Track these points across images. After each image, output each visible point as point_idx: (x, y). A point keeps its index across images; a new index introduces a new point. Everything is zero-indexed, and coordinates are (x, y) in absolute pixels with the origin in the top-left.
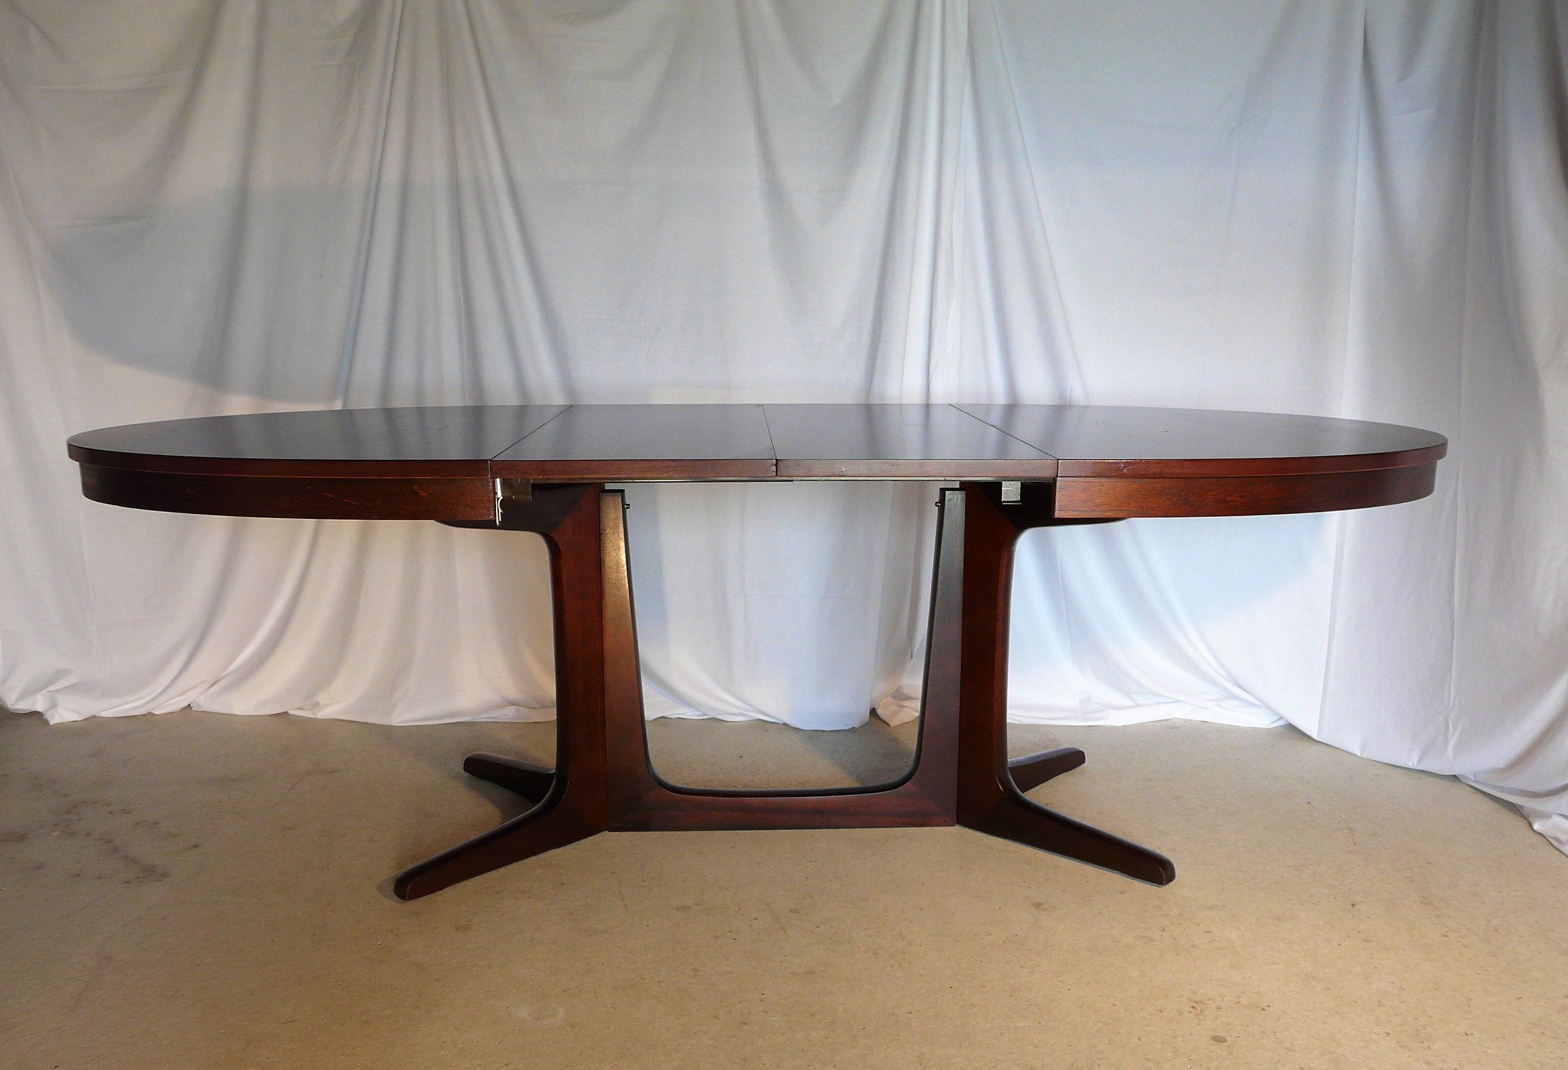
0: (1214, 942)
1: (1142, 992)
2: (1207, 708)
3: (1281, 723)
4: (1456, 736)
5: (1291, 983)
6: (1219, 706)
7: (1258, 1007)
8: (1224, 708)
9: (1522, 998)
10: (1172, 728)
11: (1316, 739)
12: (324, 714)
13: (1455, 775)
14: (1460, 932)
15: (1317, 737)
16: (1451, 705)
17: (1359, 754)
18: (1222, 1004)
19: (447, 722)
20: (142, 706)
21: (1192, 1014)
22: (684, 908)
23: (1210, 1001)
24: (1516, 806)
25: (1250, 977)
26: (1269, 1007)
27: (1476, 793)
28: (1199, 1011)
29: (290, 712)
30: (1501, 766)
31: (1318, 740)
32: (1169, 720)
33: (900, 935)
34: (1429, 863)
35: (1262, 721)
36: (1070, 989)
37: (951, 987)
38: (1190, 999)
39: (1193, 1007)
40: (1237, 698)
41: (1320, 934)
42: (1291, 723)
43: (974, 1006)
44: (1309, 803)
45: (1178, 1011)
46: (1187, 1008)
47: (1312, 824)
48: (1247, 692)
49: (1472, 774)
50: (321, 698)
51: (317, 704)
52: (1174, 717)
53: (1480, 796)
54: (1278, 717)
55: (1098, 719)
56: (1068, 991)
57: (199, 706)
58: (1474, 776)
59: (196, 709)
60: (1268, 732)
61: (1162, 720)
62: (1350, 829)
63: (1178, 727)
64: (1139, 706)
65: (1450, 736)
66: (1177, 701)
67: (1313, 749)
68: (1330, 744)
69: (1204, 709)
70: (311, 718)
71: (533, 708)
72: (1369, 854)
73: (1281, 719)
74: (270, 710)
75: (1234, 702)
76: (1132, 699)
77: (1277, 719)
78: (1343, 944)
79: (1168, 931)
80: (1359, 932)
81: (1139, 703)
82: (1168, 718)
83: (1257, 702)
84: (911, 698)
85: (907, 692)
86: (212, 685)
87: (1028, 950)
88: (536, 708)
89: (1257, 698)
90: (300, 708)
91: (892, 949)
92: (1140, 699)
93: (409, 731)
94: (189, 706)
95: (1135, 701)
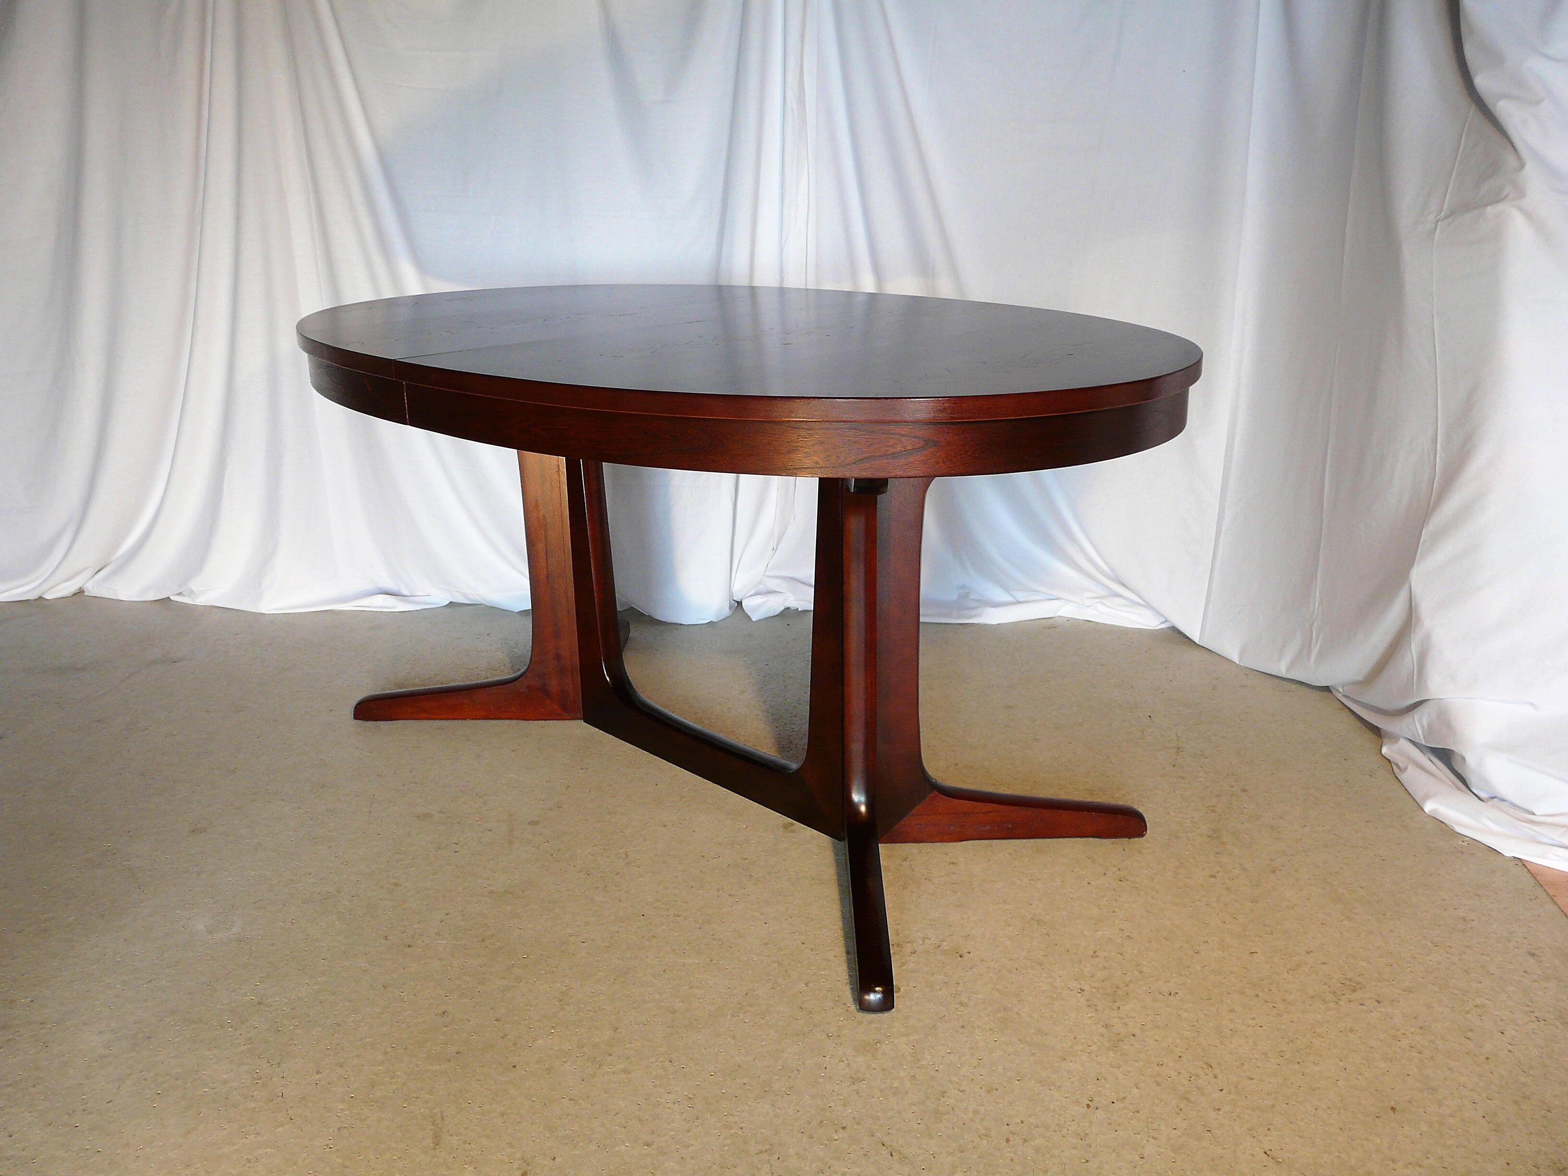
2: (1090, 606)
3: (1166, 625)
4: (1318, 647)
5: (1010, 926)
6: (1102, 603)
7: (957, 953)
8: (1105, 605)
9: (1257, 953)
10: (1056, 628)
11: (1195, 642)
12: (202, 600)
13: (1326, 687)
14: (1232, 872)
15: (1199, 642)
16: (1316, 613)
17: (1238, 663)
19: (311, 611)
20: (29, 591)
22: (426, 816)
23: (909, 944)
24: (1376, 728)
25: (968, 918)
26: (969, 953)
29: (171, 597)
30: (1360, 679)
31: (1199, 644)
33: (626, 854)
34: (1244, 791)
35: (1148, 621)
36: (766, 923)
37: (643, 915)
40: (1119, 596)
42: (1176, 626)
48: (1128, 589)
49: (1340, 685)
50: (194, 585)
51: (191, 592)
52: (1058, 614)
54: (1164, 620)
55: (972, 617)
56: (764, 924)
57: (89, 592)
58: (1342, 688)
59: (87, 594)
60: (1154, 635)
61: (1045, 618)
62: (1179, 748)
63: (1059, 627)
64: (1020, 603)
65: (1312, 648)
66: (1058, 598)
67: (1194, 656)
68: (1211, 649)
69: (1086, 606)
70: (191, 604)
71: (403, 596)
72: (1183, 778)
73: (1166, 621)
74: (151, 596)
75: (1118, 600)
76: (1012, 596)
77: (1163, 621)
78: (1093, 883)
79: (909, 861)
80: (1119, 870)
81: (1020, 600)
82: (1050, 616)
83: (1140, 601)
84: (776, 592)
85: (772, 584)
86: (99, 571)
87: (748, 877)
88: (406, 596)
89: (1140, 597)
90: (179, 594)
91: (607, 870)
92: (1020, 596)
93: (274, 620)
94: (81, 592)
95: (1015, 598)
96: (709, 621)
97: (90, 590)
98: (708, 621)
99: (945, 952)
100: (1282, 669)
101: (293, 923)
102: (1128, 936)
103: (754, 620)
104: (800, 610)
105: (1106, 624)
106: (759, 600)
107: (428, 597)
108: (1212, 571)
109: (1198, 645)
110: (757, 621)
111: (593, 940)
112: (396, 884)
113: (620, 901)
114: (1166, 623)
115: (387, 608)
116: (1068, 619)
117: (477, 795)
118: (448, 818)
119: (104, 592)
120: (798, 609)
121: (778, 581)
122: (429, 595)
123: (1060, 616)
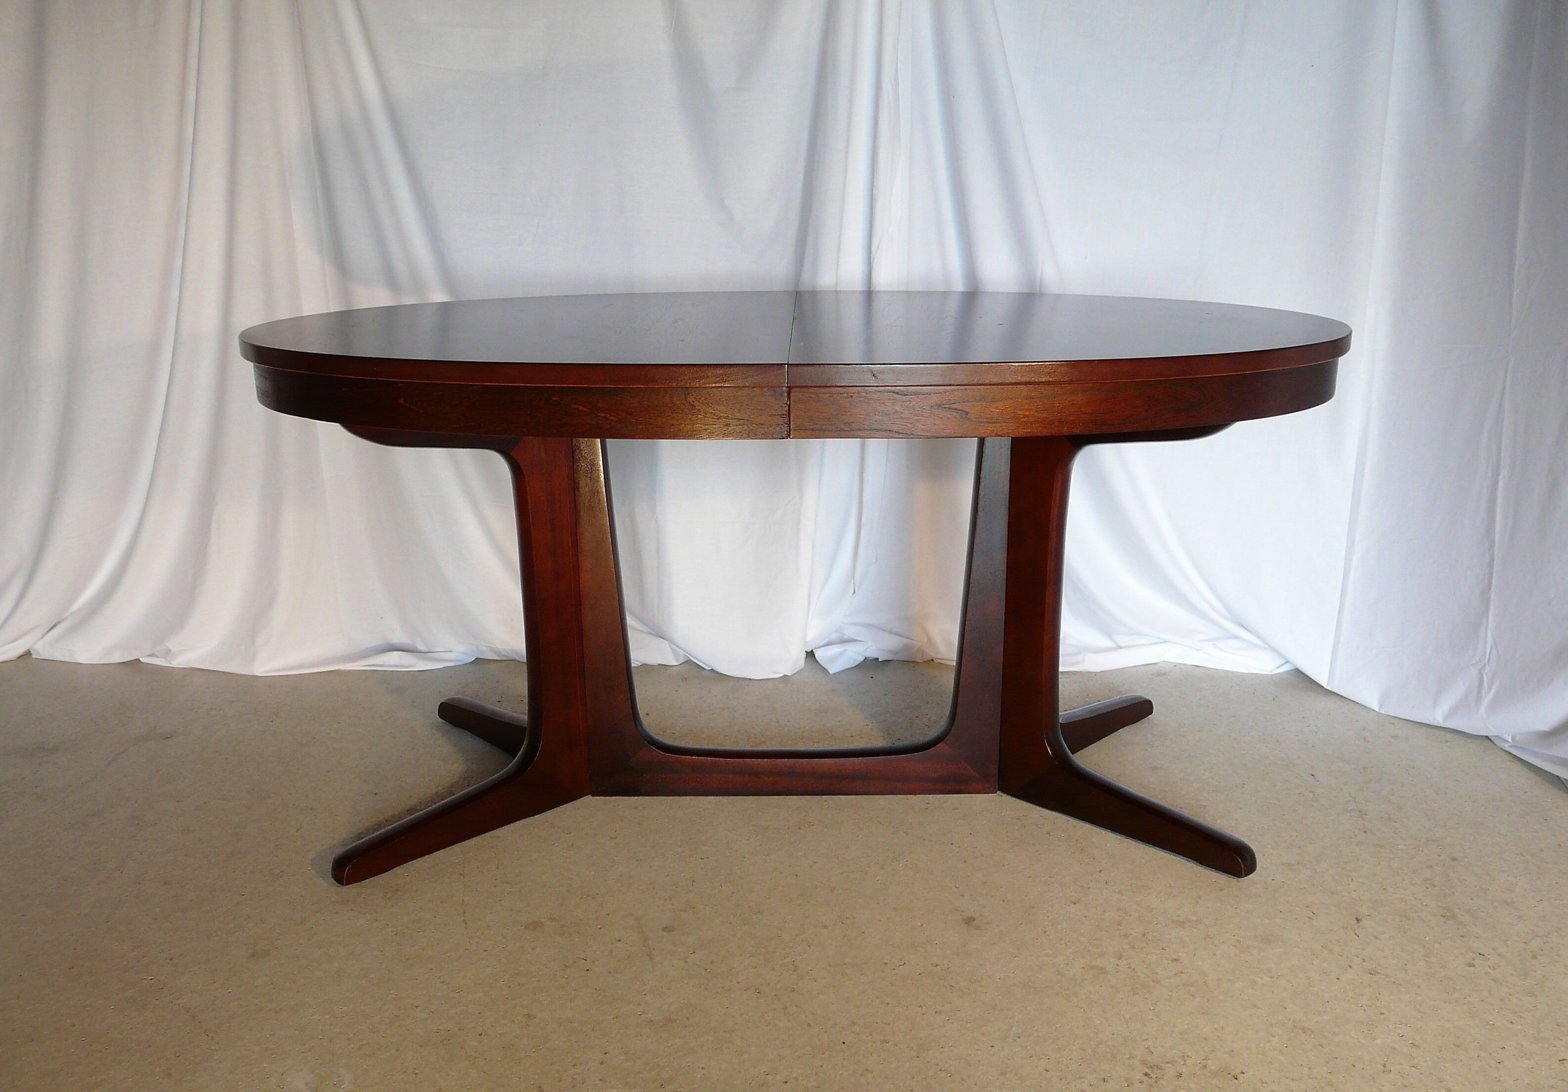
0: (1182, 975)
1: (1084, 1050)
2: (1200, 650)
3: (1287, 668)
4: (1491, 694)
5: (1274, 1036)
6: (1215, 646)
7: (1229, 1074)
8: (1221, 650)
10: (1159, 675)
11: (1325, 687)
12: (180, 661)
13: (1487, 737)
14: (1489, 959)
15: (1328, 686)
16: (1488, 656)
17: (1378, 711)
18: (1184, 1070)
19: (313, 672)
21: (1144, 1086)
22: (535, 925)
23: (1169, 1066)
24: (1563, 780)
25: (1223, 1028)
26: (1243, 1073)
27: (1513, 762)
28: (1153, 1080)
29: (140, 659)
30: (1545, 730)
31: (1329, 688)
32: (1156, 663)
33: (793, 965)
34: (1454, 859)
36: (992, 1046)
37: (844, 1043)
38: (1144, 1062)
39: (1146, 1074)
40: (1235, 637)
41: (1316, 962)
42: (1299, 667)
43: (868, 1071)
44: (1313, 775)
45: (1127, 1080)
46: (1138, 1076)
47: (1315, 804)
48: (1246, 629)
49: (1511, 735)
50: (172, 644)
51: (168, 652)
52: (1162, 660)
53: (1517, 768)
54: (1285, 661)
55: (1074, 664)
56: (990, 1048)
57: (39, 654)
58: (1513, 739)
59: (36, 657)
60: (1271, 680)
61: (1148, 664)
62: (1360, 811)
63: (1164, 674)
64: (1121, 648)
65: (1483, 695)
66: (1165, 642)
67: (1323, 703)
68: (1343, 695)
69: (1197, 650)
70: (165, 667)
71: (419, 652)
72: (1381, 847)
73: (1287, 662)
74: (117, 658)
75: (1234, 643)
76: (1113, 641)
77: (1281, 664)
78: (1342, 978)
79: (1126, 959)
80: (1364, 960)
81: (1122, 645)
82: (1155, 662)
83: (1259, 642)
84: (856, 641)
85: (849, 632)
86: (52, 628)
87: (949, 988)
88: (424, 653)
89: (1259, 637)
90: (151, 655)
91: (779, 986)
92: (1122, 640)
93: (272, 682)
94: (28, 654)
95: (1116, 643)
96: (783, 675)
97: (40, 651)
98: (781, 675)
99: (1215, 1074)
100: (1438, 717)
101: (416, 1074)
102: (1411, 1043)
103: (831, 673)
104: (880, 660)
105: (1217, 670)
106: (834, 650)
107: (450, 653)
108: (1340, 611)
109: (1327, 689)
110: (834, 674)
111: (796, 1079)
112: (528, 1016)
113: (809, 1025)
114: (1287, 664)
115: (403, 667)
116: (1174, 665)
117: (588, 896)
118: (563, 926)
119: (59, 654)
120: (878, 659)
121: (858, 628)
122: (450, 651)
123: (1164, 661)
